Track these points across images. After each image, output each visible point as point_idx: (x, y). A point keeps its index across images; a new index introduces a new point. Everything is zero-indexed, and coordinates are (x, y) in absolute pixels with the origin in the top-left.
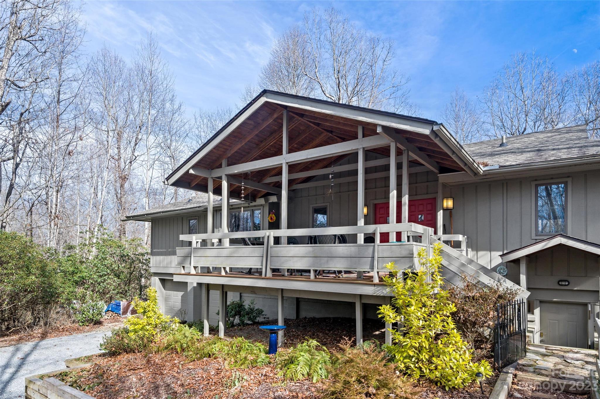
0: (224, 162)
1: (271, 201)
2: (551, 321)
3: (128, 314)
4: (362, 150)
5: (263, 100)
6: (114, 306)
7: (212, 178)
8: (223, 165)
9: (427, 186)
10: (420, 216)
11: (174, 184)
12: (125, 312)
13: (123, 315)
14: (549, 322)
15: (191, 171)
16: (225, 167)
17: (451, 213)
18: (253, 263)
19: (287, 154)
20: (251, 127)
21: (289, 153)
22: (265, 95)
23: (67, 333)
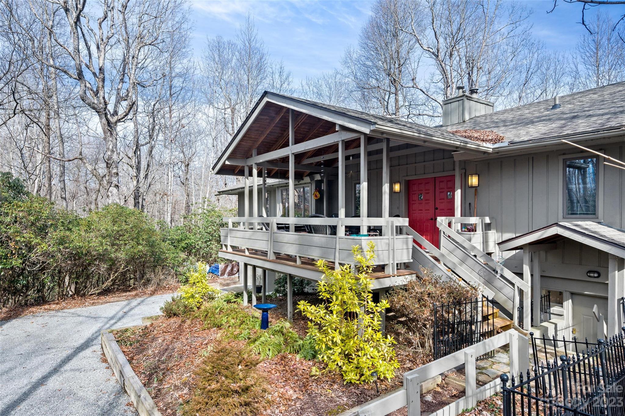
0: (254, 152)
1: (316, 179)
2: (584, 316)
3: (225, 275)
4: (341, 142)
5: (266, 99)
6: (213, 269)
7: (247, 166)
8: (253, 155)
9: (444, 163)
10: (449, 193)
11: (218, 173)
12: (223, 274)
13: (221, 276)
14: (583, 317)
15: (227, 163)
16: (255, 156)
17: (476, 190)
18: (262, 246)
19: (292, 145)
20: (268, 121)
21: (295, 144)
22: (266, 96)
23: (171, 291)
